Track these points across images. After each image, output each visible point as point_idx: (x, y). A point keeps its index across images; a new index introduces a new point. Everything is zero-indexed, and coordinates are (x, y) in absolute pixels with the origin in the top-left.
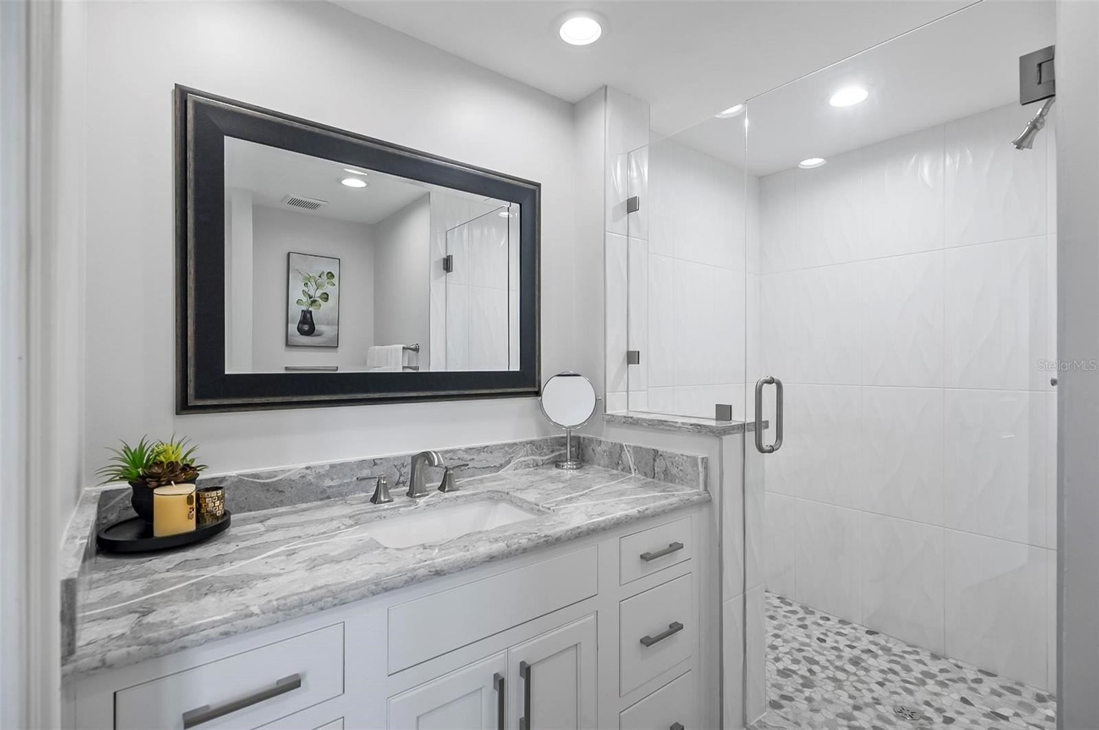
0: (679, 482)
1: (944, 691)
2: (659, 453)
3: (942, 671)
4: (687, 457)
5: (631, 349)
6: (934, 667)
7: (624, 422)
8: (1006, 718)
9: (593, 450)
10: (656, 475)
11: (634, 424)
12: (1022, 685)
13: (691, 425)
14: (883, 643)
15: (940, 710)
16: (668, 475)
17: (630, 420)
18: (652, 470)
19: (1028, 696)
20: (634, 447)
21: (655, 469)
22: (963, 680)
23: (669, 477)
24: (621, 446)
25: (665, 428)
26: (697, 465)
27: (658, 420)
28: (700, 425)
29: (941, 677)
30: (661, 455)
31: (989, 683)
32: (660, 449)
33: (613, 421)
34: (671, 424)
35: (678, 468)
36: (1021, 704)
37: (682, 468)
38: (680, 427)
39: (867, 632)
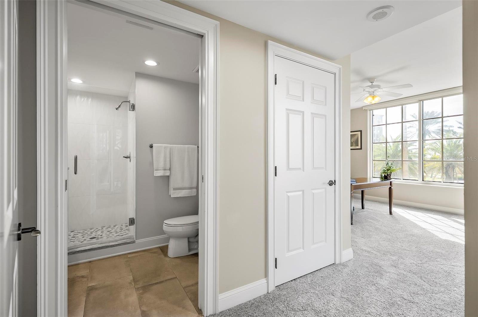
1: (97, 233)
3: (94, 230)
6: (92, 231)
8: (111, 231)
12: (110, 226)
14: (77, 232)
15: (99, 235)
19: (112, 227)
22: (100, 230)
29: (95, 231)
31: (104, 229)
36: (112, 228)
39: (71, 232)
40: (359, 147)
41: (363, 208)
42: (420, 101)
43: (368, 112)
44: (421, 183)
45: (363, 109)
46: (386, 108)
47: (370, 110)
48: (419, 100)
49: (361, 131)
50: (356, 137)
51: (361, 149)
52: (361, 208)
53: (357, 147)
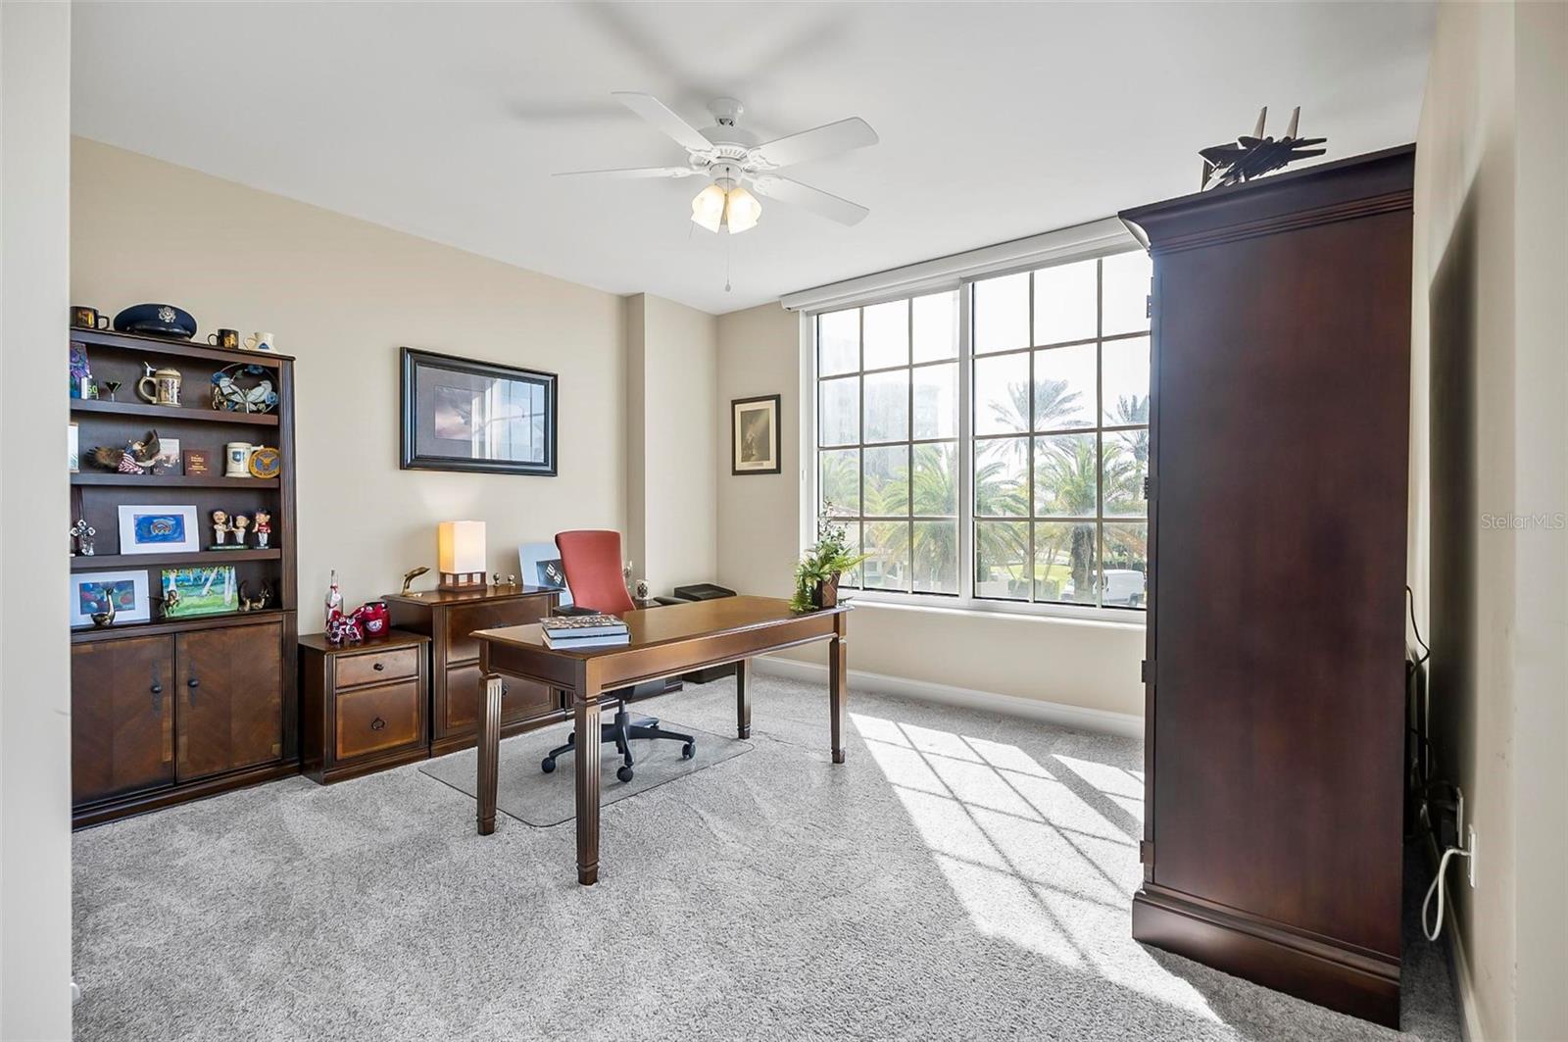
40: (771, 464)
41: (743, 734)
42: (966, 280)
43: (802, 320)
44: (966, 605)
45: (781, 307)
46: (861, 306)
47: (808, 314)
48: (961, 278)
49: (777, 398)
50: (760, 423)
51: (778, 470)
52: (737, 735)
53: (765, 463)
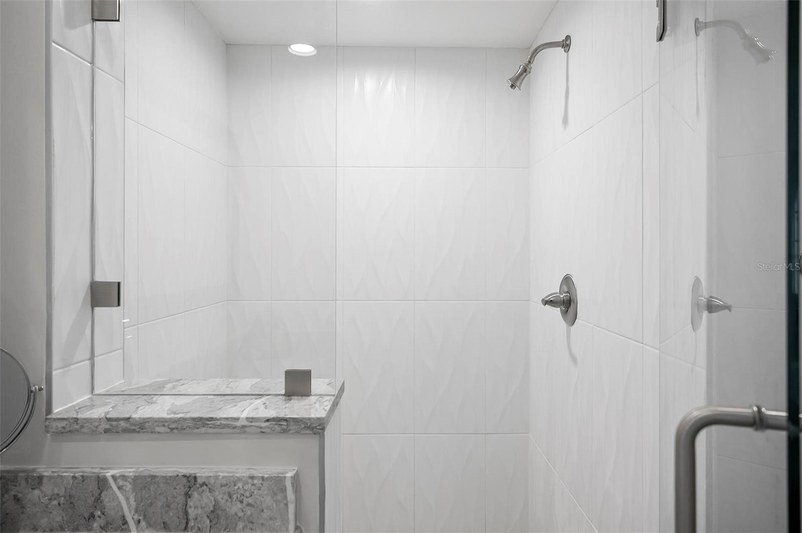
0: (244, 528)
2: (200, 481)
4: (263, 478)
5: (99, 278)
7: (106, 431)
9: (17, 499)
10: (191, 523)
11: (134, 431)
13: (268, 420)
16: (218, 517)
17: (123, 424)
18: (181, 515)
20: (136, 478)
21: (190, 511)
23: (222, 521)
24: (101, 482)
25: (211, 430)
26: (283, 490)
27: (193, 419)
28: (285, 420)
30: (204, 484)
32: (203, 472)
33: (77, 430)
34: (223, 422)
35: (242, 502)
37: (250, 500)
38: (244, 427)
